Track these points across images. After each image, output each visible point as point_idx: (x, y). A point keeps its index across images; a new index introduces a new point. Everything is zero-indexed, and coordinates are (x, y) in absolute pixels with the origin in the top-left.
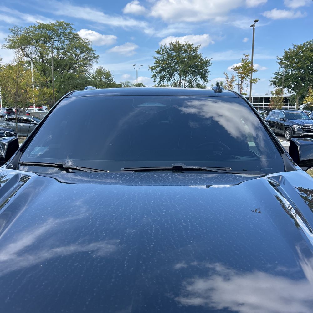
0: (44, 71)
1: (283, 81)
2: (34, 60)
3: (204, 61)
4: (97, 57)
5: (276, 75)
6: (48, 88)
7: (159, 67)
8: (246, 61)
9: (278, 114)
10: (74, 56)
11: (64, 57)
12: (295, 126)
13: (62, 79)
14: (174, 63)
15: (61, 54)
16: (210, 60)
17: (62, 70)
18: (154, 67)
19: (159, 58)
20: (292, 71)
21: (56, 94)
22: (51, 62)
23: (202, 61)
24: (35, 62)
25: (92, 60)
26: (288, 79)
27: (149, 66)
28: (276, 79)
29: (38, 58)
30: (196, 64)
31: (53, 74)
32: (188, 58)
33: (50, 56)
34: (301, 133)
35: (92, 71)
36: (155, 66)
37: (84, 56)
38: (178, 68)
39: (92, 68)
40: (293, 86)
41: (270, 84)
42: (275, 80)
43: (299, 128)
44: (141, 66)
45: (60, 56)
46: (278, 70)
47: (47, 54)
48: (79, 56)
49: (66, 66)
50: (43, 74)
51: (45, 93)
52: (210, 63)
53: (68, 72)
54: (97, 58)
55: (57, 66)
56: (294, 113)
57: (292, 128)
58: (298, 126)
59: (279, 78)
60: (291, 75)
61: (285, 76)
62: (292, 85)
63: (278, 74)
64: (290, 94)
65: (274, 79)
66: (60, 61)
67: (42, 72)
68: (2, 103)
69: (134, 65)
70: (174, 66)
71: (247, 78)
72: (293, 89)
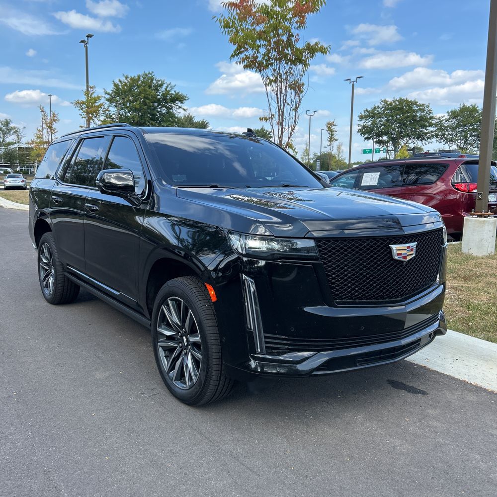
8: (91, 95)
63: (107, 115)
71: (96, 119)
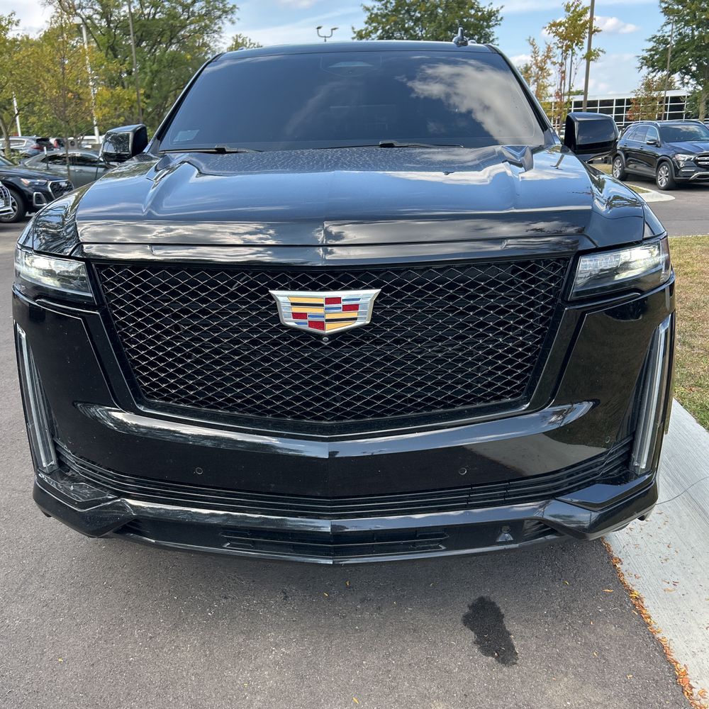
0: (112, 49)
1: (670, 56)
2: (88, 21)
3: (483, 14)
4: (232, 8)
5: (655, 42)
6: (124, 88)
7: (378, 30)
8: (576, 8)
9: (645, 130)
10: (180, 9)
11: (155, 14)
12: (681, 157)
13: (155, 67)
14: (412, 20)
15: (148, 7)
16: (498, 11)
17: (154, 46)
18: (364, 32)
19: (375, 9)
20: (693, 30)
21: (144, 102)
22: (129, 25)
23: (480, 14)
24: (91, 28)
25: (220, 17)
26: (683, 50)
27: (353, 28)
28: (653, 53)
29: (98, 17)
30: (465, 20)
31: (133, 54)
32: (446, 6)
33: (125, 11)
34: (693, 173)
35: (221, 45)
36: (366, 29)
37: (202, 8)
38: (421, 31)
39: (221, 37)
40: (694, 68)
41: (639, 65)
42: (651, 55)
43: (689, 160)
44: (335, 29)
45: (146, 11)
46: (659, 31)
47: (118, 7)
48: (191, 9)
49: (161, 34)
50: (112, 55)
51: (119, 101)
52: (499, 19)
53: (167, 48)
54: (232, 13)
55: (142, 35)
56: (679, 127)
57: (673, 162)
58: (687, 157)
59: (662, 49)
60: (689, 41)
61: (676, 44)
62: (691, 66)
63: (658, 40)
64: (686, 88)
65: (649, 53)
66: (149, 23)
67: (110, 52)
68: (21, 128)
69: (319, 28)
70: (412, 28)
71: (576, 48)
72: (693, 76)
